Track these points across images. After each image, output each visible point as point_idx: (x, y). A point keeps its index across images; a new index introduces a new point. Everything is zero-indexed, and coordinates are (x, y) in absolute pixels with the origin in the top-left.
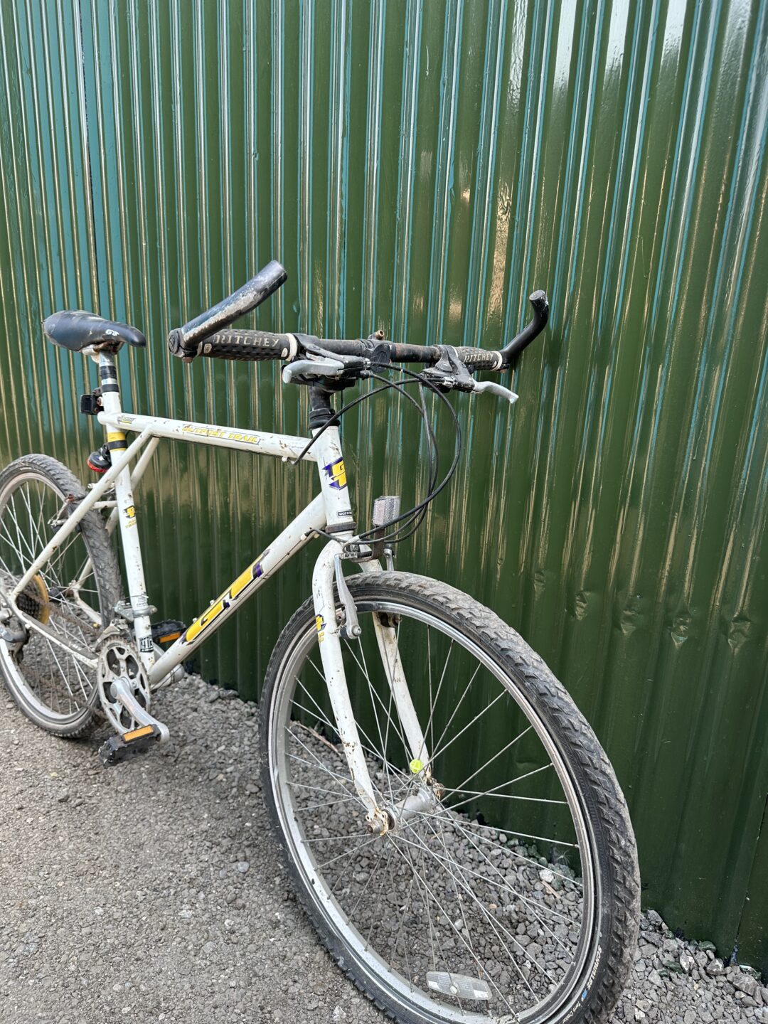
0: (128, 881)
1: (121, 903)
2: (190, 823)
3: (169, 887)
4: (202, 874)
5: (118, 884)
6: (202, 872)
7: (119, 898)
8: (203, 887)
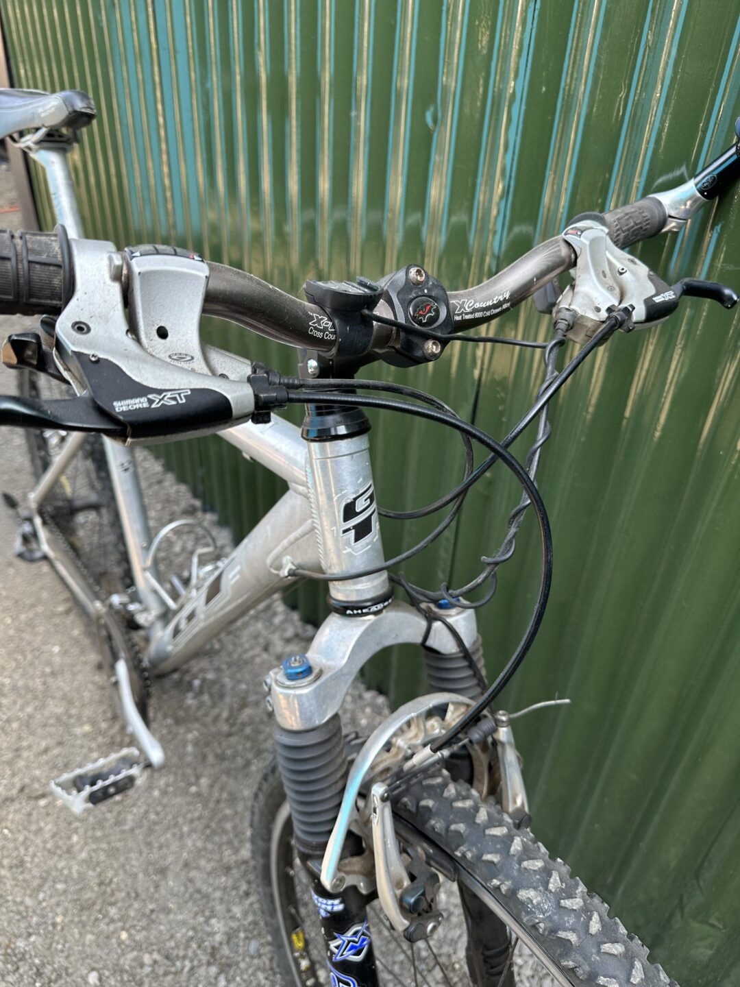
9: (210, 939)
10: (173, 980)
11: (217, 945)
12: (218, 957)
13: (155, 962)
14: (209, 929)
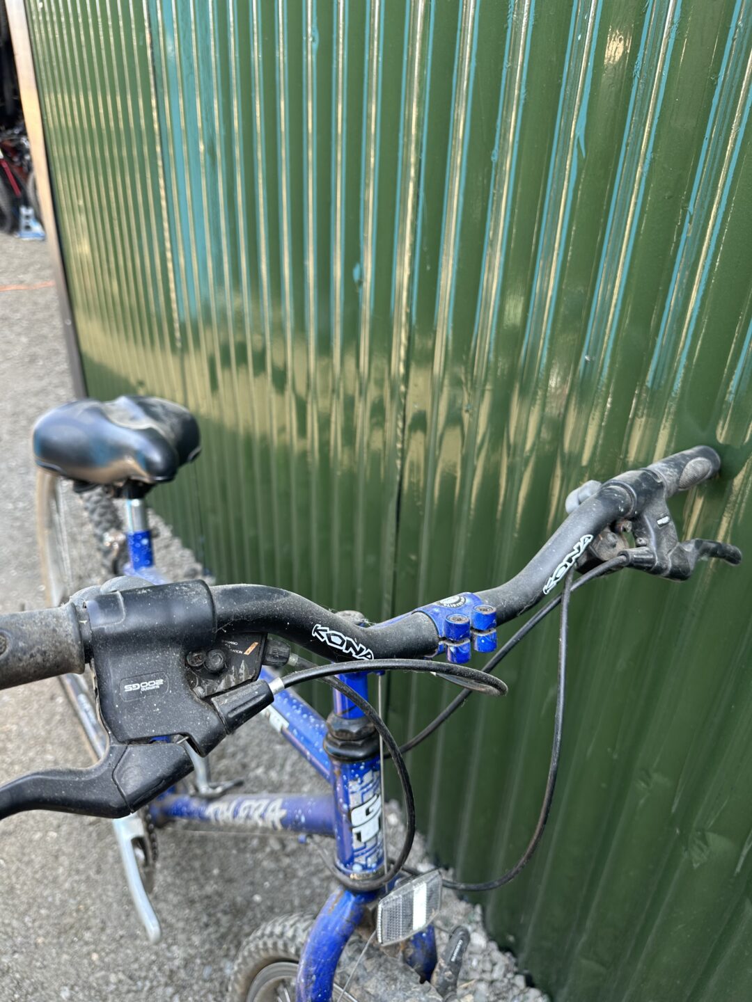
0: (107, 954)
1: (90, 987)
2: (196, 879)
3: (146, 978)
4: (185, 966)
5: (95, 957)
6: (187, 962)
7: (91, 979)
8: (180, 989)
9: (170, 963)
10: (134, 997)
11: (175, 969)
12: (175, 979)
13: (120, 981)
14: (169, 955)
